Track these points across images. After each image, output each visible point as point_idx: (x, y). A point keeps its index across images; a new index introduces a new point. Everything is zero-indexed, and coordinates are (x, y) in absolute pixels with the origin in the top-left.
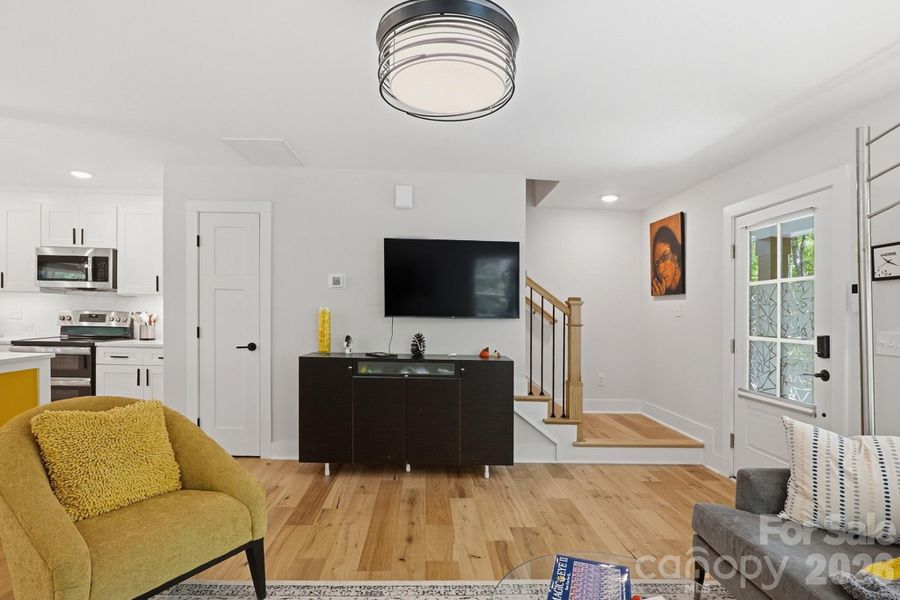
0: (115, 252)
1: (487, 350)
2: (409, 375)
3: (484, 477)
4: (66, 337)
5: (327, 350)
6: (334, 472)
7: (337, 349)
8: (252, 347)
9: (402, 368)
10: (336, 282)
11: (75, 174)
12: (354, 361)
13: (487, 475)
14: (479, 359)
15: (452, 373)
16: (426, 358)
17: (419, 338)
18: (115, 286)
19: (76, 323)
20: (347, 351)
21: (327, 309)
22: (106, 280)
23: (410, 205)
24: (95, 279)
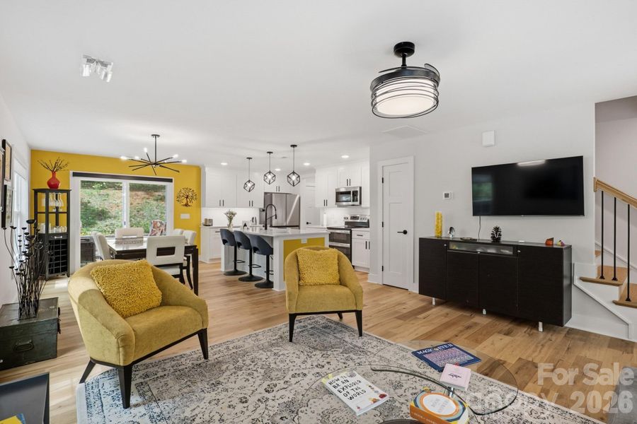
0: (361, 188)
1: (552, 239)
2: (481, 252)
3: (538, 330)
4: (347, 226)
5: (439, 235)
6: (438, 304)
7: (445, 235)
8: (405, 232)
9: (478, 248)
10: (447, 195)
11: (343, 157)
12: (448, 242)
13: (541, 329)
14: (544, 246)
15: (511, 253)
16: (503, 243)
17: (497, 229)
18: (360, 203)
19: (349, 220)
20: (451, 236)
21: (440, 212)
22: (357, 201)
23: (493, 144)
24: (353, 201)
